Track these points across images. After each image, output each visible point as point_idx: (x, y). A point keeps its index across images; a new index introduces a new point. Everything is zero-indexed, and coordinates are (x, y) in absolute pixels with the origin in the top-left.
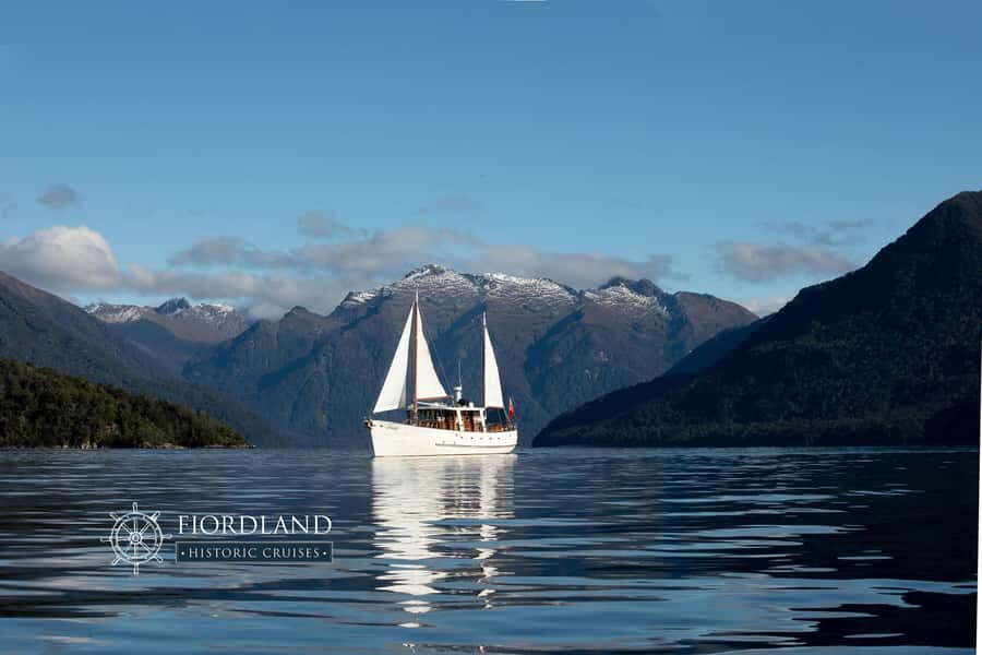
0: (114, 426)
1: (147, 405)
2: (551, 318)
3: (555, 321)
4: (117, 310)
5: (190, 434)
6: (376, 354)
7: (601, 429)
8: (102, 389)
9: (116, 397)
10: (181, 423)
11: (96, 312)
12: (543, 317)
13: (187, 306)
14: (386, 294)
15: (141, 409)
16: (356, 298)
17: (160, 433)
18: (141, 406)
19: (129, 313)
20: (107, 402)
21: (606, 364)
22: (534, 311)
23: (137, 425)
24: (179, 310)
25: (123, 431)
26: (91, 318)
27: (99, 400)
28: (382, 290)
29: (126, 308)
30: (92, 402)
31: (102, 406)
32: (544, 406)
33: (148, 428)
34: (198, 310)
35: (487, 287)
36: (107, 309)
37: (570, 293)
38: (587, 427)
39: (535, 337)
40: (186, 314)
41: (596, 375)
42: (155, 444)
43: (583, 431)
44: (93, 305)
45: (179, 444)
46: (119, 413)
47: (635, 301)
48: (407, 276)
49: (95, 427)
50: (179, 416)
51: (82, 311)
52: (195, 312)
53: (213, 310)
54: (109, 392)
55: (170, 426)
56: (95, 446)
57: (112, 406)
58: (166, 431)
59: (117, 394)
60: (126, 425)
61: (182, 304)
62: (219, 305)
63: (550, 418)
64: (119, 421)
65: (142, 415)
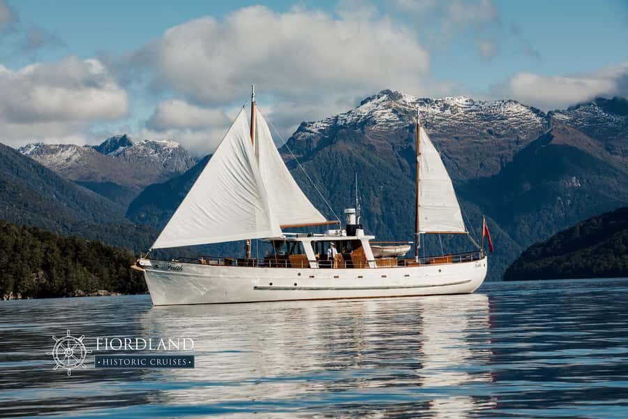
0: (41, 273)
1: (78, 248)
2: (517, 142)
3: (521, 146)
4: (54, 151)
5: (127, 279)
6: (332, 186)
7: (577, 259)
8: (26, 232)
9: (42, 241)
10: (117, 267)
11: (32, 153)
12: (509, 142)
13: (130, 144)
14: (340, 123)
15: (71, 253)
16: (310, 129)
17: (93, 279)
18: (72, 250)
19: (68, 154)
20: (33, 247)
21: (579, 190)
22: (498, 136)
23: (67, 272)
24: (121, 148)
25: (50, 278)
26: (27, 159)
27: (23, 245)
28: (337, 118)
29: (63, 147)
30: (15, 247)
31: (27, 252)
32: (513, 237)
33: (79, 273)
34: (142, 148)
35: (448, 112)
36: (43, 149)
37: (538, 116)
38: (563, 258)
39: (501, 163)
40: (128, 153)
41: (569, 202)
42: (88, 292)
43: (559, 262)
44: (28, 146)
45: (116, 291)
46: (45, 259)
47: (609, 120)
48: (363, 103)
49: (19, 275)
50: (114, 260)
51: (16, 153)
52: (139, 150)
53: (157, 147)
54: (35, 235)
55: (105, 271)
56: (19, 297)
57: (37, 250)
58: (101, 276)
59: (43, 237)
60: (54, 271)
61: (124, 141)
62: (165, 141)
63: (521, 250)
64: (46, 267)
65: (74, 260)
